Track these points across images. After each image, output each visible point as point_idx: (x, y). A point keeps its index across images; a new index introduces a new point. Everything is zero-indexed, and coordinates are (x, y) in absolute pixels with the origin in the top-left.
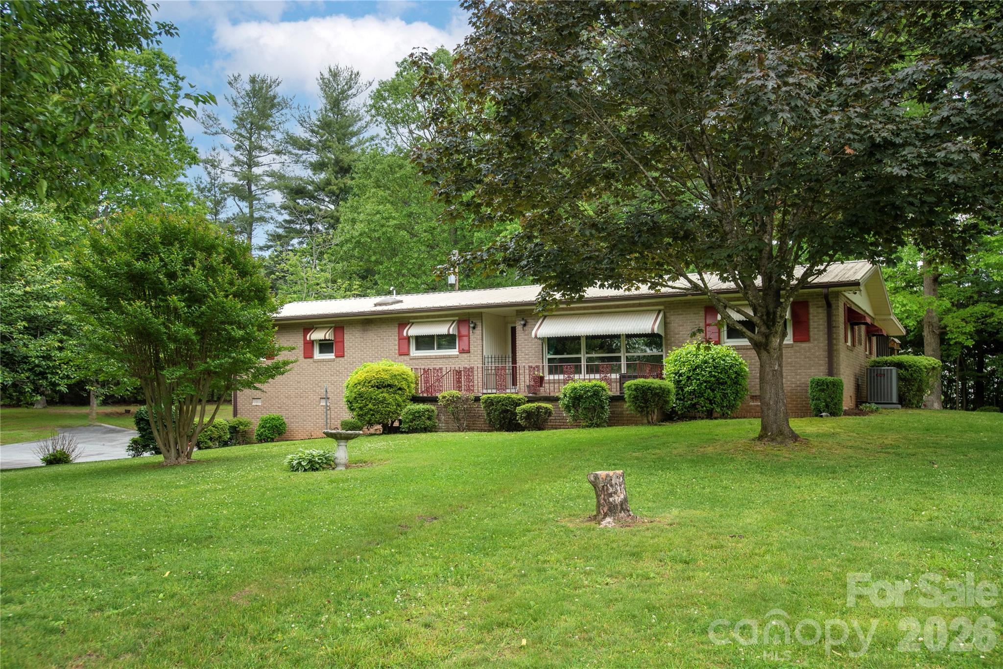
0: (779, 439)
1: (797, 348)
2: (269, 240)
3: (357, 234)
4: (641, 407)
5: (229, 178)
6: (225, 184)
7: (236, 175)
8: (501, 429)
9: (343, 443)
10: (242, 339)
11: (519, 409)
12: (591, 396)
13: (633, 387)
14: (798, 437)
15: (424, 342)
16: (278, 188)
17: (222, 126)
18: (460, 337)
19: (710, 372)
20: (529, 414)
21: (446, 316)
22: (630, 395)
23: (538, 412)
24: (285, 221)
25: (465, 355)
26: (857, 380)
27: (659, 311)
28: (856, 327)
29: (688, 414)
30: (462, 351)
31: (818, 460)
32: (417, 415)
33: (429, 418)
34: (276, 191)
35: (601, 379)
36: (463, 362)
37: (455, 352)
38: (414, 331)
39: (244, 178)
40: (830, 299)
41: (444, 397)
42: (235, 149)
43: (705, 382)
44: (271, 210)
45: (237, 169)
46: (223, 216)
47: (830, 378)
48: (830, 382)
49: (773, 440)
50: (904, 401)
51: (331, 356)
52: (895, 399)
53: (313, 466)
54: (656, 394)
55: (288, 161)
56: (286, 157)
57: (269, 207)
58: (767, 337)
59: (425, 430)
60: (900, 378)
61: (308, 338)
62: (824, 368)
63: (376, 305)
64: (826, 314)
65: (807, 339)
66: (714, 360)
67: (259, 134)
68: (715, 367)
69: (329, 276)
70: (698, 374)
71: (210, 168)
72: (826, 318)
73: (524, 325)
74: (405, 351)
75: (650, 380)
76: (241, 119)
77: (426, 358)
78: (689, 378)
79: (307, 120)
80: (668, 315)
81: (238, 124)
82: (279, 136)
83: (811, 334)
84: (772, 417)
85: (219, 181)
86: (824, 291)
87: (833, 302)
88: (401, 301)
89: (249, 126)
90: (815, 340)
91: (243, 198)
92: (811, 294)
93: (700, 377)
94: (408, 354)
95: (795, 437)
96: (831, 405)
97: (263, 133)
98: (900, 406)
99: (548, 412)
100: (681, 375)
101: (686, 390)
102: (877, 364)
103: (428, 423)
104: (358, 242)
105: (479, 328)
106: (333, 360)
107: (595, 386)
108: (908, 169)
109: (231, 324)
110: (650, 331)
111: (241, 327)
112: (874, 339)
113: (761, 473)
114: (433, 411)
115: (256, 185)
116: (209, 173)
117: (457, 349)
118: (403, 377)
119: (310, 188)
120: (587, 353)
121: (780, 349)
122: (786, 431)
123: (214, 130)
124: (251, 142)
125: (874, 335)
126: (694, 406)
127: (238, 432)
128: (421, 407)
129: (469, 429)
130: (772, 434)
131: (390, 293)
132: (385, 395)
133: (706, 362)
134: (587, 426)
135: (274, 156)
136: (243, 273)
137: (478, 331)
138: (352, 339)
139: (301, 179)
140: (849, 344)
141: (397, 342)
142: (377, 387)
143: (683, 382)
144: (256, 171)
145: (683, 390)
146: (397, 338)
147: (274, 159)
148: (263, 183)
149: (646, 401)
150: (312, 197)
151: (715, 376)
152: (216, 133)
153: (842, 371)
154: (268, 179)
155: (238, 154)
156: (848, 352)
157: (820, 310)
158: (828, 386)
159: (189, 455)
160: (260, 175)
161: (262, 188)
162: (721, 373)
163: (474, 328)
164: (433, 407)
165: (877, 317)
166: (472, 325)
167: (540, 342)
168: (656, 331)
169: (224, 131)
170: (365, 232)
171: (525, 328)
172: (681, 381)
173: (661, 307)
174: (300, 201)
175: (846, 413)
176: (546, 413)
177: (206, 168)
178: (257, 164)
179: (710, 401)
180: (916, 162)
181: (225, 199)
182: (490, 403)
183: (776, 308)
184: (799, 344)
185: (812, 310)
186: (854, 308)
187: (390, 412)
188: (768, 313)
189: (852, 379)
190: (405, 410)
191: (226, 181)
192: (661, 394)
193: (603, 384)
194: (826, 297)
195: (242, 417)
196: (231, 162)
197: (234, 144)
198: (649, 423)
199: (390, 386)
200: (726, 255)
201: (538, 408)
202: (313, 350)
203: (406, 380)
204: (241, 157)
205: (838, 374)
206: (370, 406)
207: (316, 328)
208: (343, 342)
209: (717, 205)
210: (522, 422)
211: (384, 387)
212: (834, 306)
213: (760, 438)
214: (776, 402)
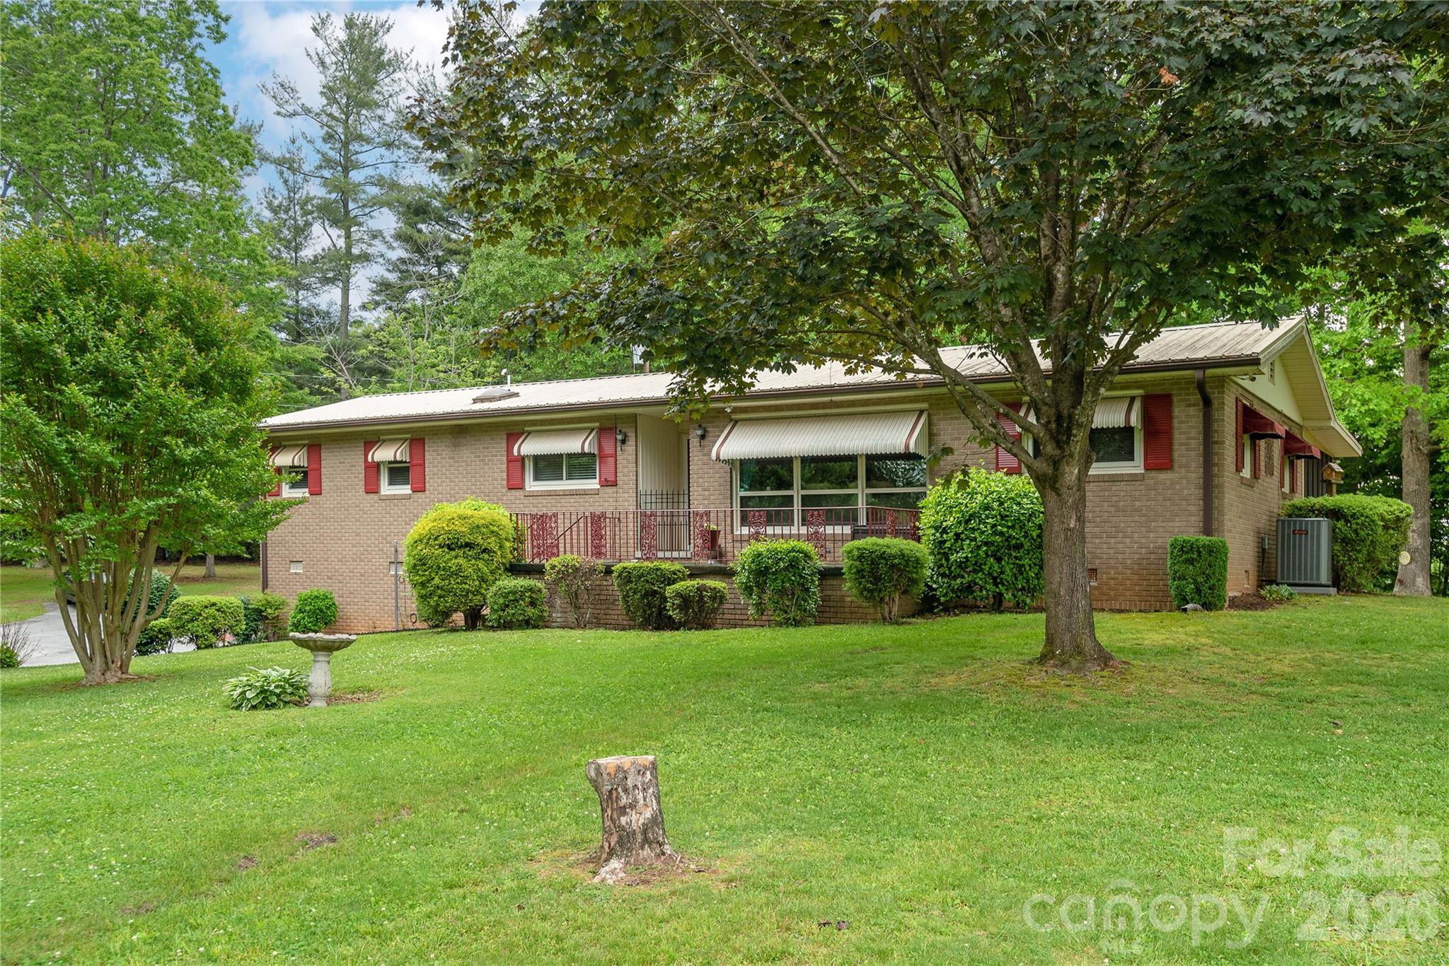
0: (1074, 663)
1: (1152, 482)
2: (375, 293)
3: (492, 280)
4: (871, 591)
5: (315, 190)
6: (309, 200)
7: (325, 185)
8: (643, 627)
9: (322, 657)
10: (197, 462)
11: (670, 590)
12: (786, 569)
13: (856, 553)
14: (1111, 658)
15: (548, 466)
16: (389, 204)
17: (303, 101)
18: (603, 457)
19: (994, 526)
20: (686, 601)
21: (580, 420)
22: (850, 568)
23: (701, 597)
24: (403, 261)
25: (610, 490)
26: (1261, 541)
27: (921, 412)
28: (1262, 443)
29: (962, 603)
30: (605, 483)
31: (1132, 709)
32: (513, 598)
33: (533, 604)
34: (385, 210)
35: (809, 538)
36: (607, 503)
37: (593, 484)
38: (530, 447)
39: (335, 188)
40: (1209, 390)
41: (553, 567)
42: (324, 140)
43: (986, 544)
44: (376, 242)
45: (327, 173)
46: (307, 253)
47: (1204, 539)
48: (1204, 546)
49: (1063, 664)
50: (1340, 581)
51: (405, 490)
52: (1325, 577)
53: (266, 700)
54: (893, 566)
55: (404, 159)
56: (401, 153)
57: (374, 237)
58: (1056, 463)
59: (527, 624)
60: (1334, 536)
61: (370, 459)
62: (1196, 520)
63: (475, 401)
64: (1201, 418)
65: (1167, 465)
66: (1001, 504)
67: (358, 114)
68: (1003, 517)
69: (452, 350)
70: (973, 530)
71: (287, 174)
72: (1201, 426)
73: (703, 437)
74: (516, 482)
75: (887, 540)
76: (330, 89)
77: (550, 494)
78: (957, 535)
79: (431, 89)
80: (935, 418)
81: (328, 99)
82: (390, 117)
83: (1176, 455)
84: (1063, 620)
85: (301, 195)
86: (1198, 374)
87: (1214, 396)
88: (516, 395)
89: (344, 101)
90: (1180, 467)
91: (335, 223)
92: (1176, 382)
93: (977, 534)
94: (522, 488)
95: (1104, 659)
96: (1205, 589)
97: (364, 112)
98: (1333, 590)
99: (718, 597)
100: (945, 531)
101: (953, 558)
102: (1297, 512)
103: (531, 611)
104: (495, 294)
105: (631, 442)
106: (408, 497)
107: (793, 550)
108: (1274, 112)
109: (179, 434)
110: (902, 450)
111: (191, 439)
112: (1301, 465)
113: (1011, 738)
114: (540, 590)
115: (354, 200)
116: (286, 182)
117: (597, 481)
118: (490, 528)
119: (436, 203)
120: (803, 488)
121: (1081, 488)
122: (1088, 647)
123: (290, 109)
124: (347, 128)
125: (1299, 457)
126: (969, 588)
127: (266, 618)
128: (521, 582)
129: (599, 623)
130: (1063, 653)
131: (501, 381)
132: (461, 561)
133: (987, 507)
134: (780, 624)
135: (383, 150)
136: (204, 345)
137: (630, 447)
138: (437, 459)
139: (422, 189)
140: (1246, 473)
141: (504, 466)
142: (450, 548)
143: (948, 545)
144: (356, 176)
145: (947, 559)
146: (505, 459)
147: (382, 157)
148: (363, 196)
149: (877, 579)
150: (440, 219)
151: (1002, 534)
152: (294, 114)
153: (1228, 524)
154: (374, 190)
155: (326, 148)
156: (1244, 490)
157: (1192, 411)
158: (1199, 553)
159: (124, 668)
160: (360, 184)
161: (364, 206)
162: (1013, 527)
163: (623, 442)
164: (540, 585)
165: (1307, 424)
166: (619, 437)
167: (727, 468)
168: (912, 449)
169: (307, 111)
170: (504, 277)
171: (704, 443)
172: (944, 542)
173: (924, 406)
174: (422, 226)
175: (1235, 604)
176: (713, 598)
177: (282, 173)
178: (357, 166)
179: (994, 579)
180: (1288, 95)
181: (311, 225)
182: (627, 577)
183: (1074, 407)
184: (1153, 474)
185: (1178, 411)
186: (1257, 407)
187: (468, 591)
188: (1059, 418)
189: (1251, 541)
190: (494, 589)
191: (312, 195)
192: (904, 567)
193: (808, 547)
194: (1201, 386)
195: (275, 595)
196: (317, 163)
197: (322, 132)
198: (885, 620)
199: (468, 545)
200: (960, 301)
201: (701, 589)
202: (378, 480)
203: (496, 534)
204: (332, 153)
205: (1220, 532)
206: (437, 581)
207: (384, 441)
208: (423, 465)
209: (970, 207)
210: (675, 614)
211: (460, 547)
212: (1215, 404)
213: (1043, 659)
214: (1072, 592)
